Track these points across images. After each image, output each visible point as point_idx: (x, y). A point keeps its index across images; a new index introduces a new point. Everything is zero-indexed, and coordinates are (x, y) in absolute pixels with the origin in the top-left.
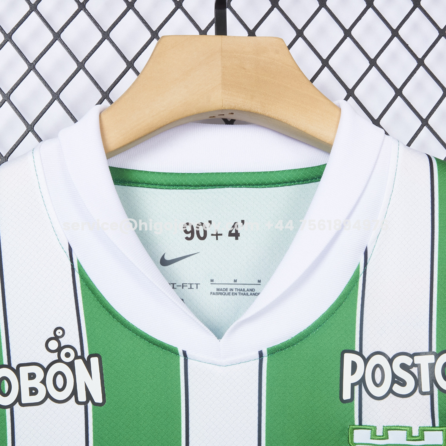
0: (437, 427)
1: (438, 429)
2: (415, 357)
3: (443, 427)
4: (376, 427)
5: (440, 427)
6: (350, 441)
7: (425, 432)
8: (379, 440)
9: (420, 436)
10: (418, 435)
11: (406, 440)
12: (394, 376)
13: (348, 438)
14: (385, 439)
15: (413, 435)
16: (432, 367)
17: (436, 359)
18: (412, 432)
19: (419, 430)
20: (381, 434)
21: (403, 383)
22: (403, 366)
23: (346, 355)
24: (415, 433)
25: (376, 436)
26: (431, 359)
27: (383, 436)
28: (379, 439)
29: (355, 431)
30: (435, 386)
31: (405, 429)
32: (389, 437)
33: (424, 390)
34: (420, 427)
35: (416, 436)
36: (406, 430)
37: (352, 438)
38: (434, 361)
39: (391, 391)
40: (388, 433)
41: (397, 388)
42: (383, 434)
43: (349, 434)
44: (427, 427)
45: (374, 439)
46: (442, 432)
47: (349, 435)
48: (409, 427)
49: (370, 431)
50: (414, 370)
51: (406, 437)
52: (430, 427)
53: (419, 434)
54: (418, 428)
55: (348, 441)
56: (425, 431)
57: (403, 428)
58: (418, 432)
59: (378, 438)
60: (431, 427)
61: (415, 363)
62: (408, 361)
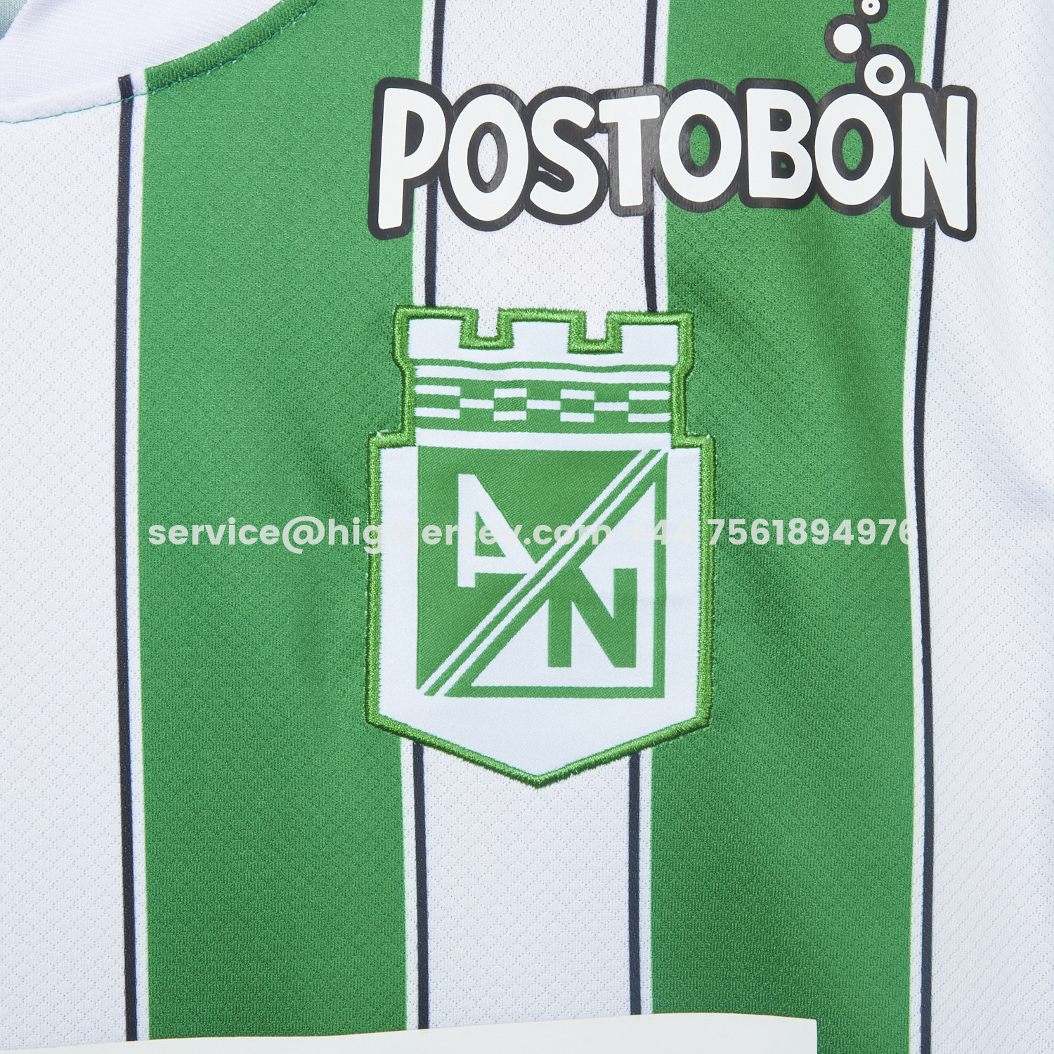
0: (662, 314)
1: (665, 319)
2: (603, 104)
3: (679, 312)
4: (477, 311)
5: (670, 313)
6: (398, 353)
7: (624, 328)
8: (484, 351)
9: (611, 340)
10: (603, 336)
11: (566, 350)
12: (535, 156)
13: (393, 344)
14: (503, 348)
15: (590, 336)
16: (651, 130)
17: (665, 107)
18: (585, 326)
19: (607, 321)
20: (493, 334)
21: (562, 181)
22: (565, 130)
23: (390, 94)
24: (596, 330)
25: (476, 337)
26: (649, 106)
27: (496, 339)
28: (486, 348)
29: (413, 323)
30: (657, 188)
31: (565, 317)
32: (515, 341)
33: (625, 201)
34: (609, 314)
35: (599, 338)
36: (569, 322)
37: (404, 346)
38: (656, 114)
39: (524, 203)
40: (511, 330)
41: (543, 195)
42: (499, 332)
43: (396, 332)
44: (633, 313)
45: (469, 347)
46: (675, 327)
47: (394, 337)
48: (575, 312)
49: (459, 322)
50: (599, 142)
51: (567, 341)
52: (640, 313)
53: (607, 332)
54: (605, 316)
55: (393, 354)
56: (623, 324)
57: (556, 316)
58: (604, 329)
59: (482, 343)
60: (644, 315)
61: (603, 120)
62: (581, 115)
